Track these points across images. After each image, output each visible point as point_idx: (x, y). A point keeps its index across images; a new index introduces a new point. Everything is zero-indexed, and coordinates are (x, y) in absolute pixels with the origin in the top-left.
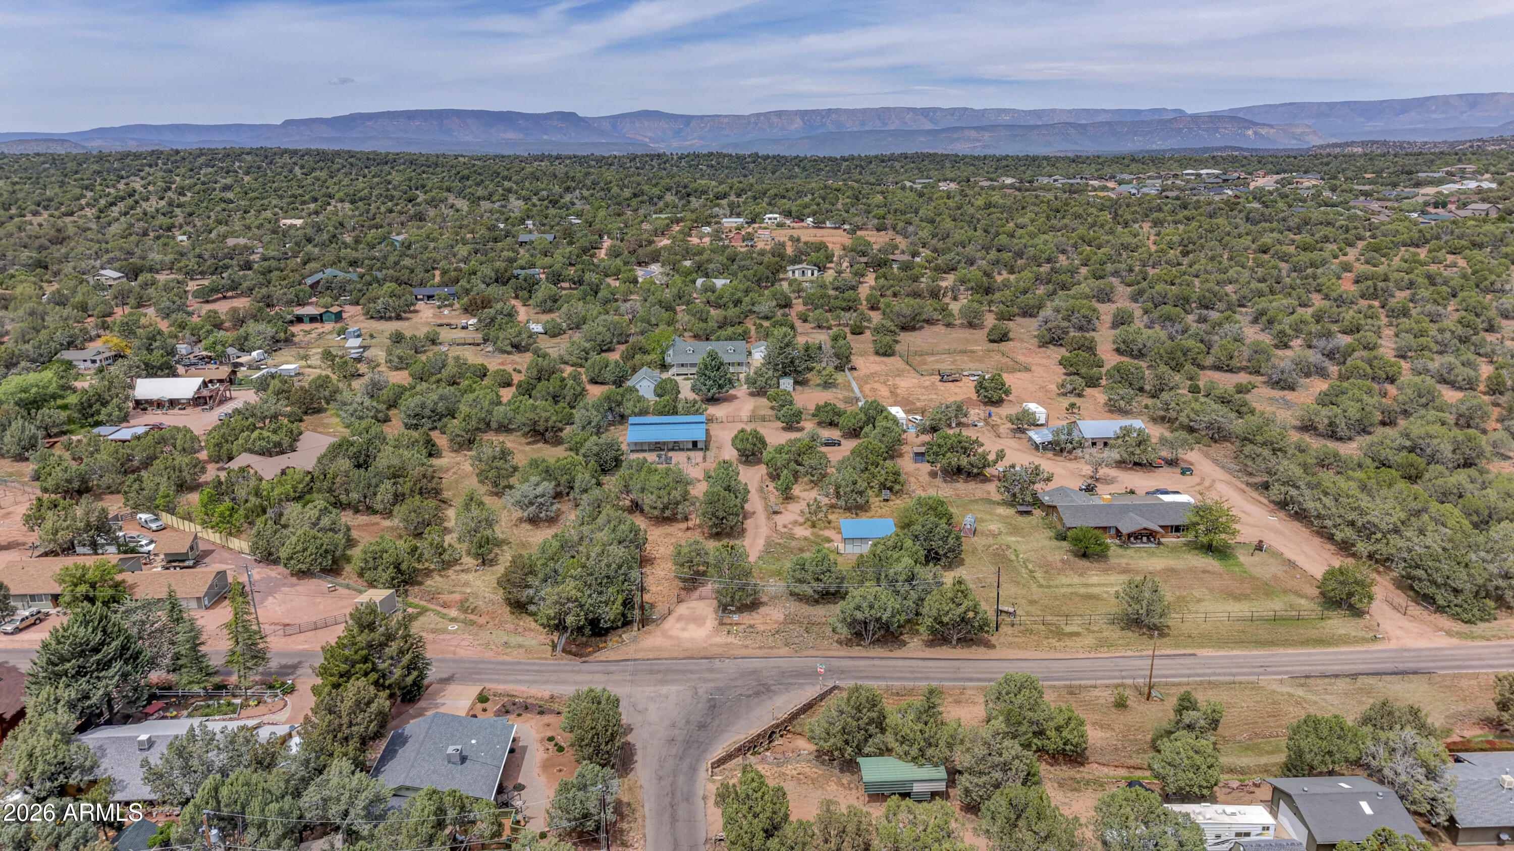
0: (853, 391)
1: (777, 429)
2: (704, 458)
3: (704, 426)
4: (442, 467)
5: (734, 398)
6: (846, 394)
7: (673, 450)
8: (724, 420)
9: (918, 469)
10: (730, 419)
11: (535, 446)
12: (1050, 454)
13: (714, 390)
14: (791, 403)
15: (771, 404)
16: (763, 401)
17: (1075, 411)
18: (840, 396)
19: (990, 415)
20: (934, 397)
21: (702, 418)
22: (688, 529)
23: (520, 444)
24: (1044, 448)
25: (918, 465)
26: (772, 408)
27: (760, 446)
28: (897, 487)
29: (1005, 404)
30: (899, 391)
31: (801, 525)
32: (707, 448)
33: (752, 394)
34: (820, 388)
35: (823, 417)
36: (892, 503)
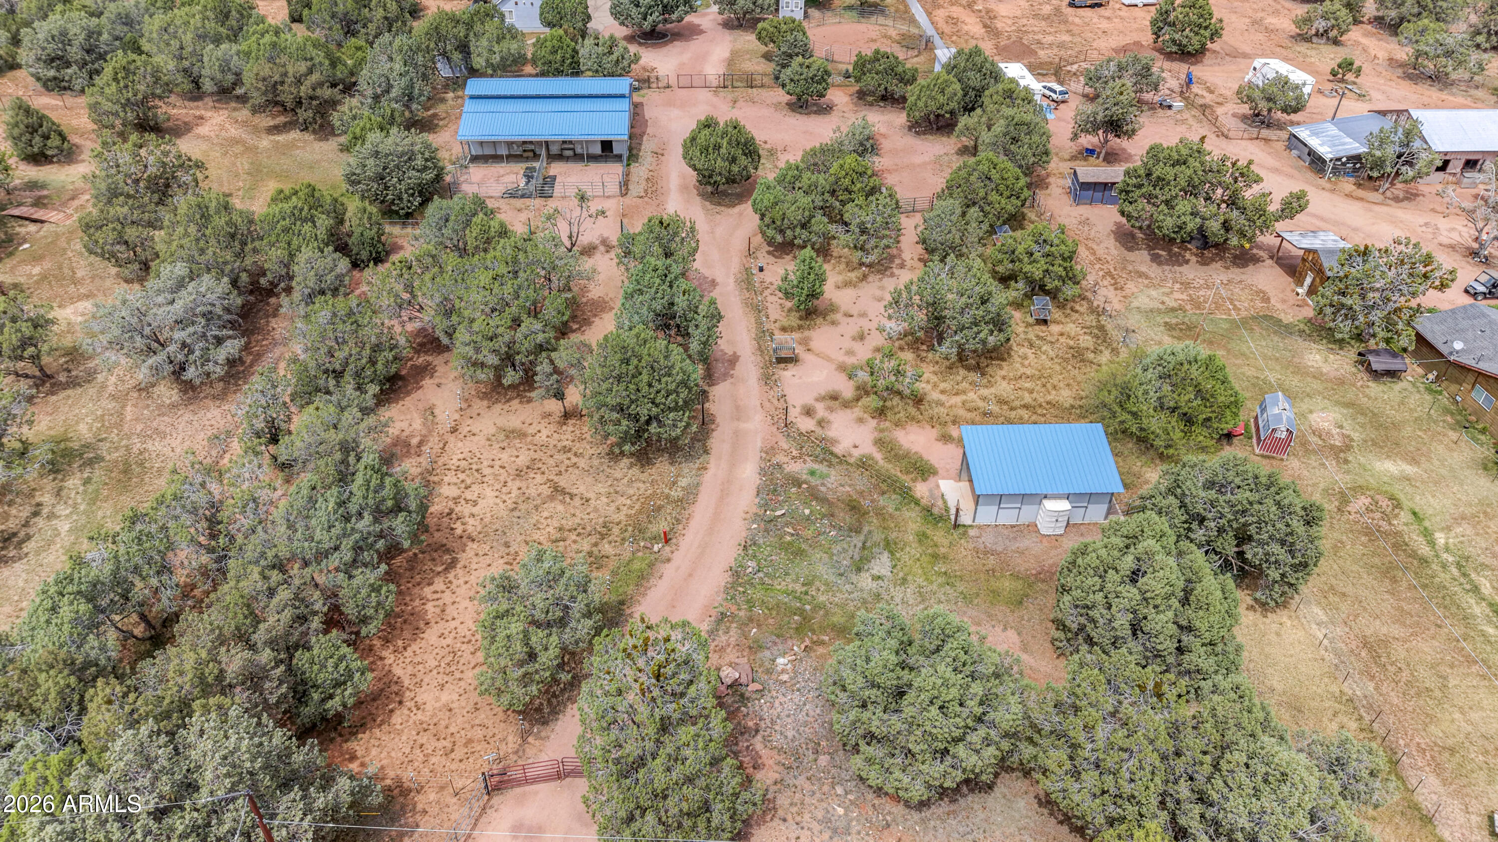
0: (913, 21)
1: (777, 106)
2: (625, 186)
3: (624, 105)
4: (61, 190)
5: (695, 31)
6: (904, 28)
7: (560, 157)
8: (673, 81)
9: (1085, 222)
10: (684, 81)
11: (280, 138)
12: (1348, 184)
13: (655, 16)
14: (806, 52)
15: (764, 49)
16: (748, 40)
17: (1350, 77)
18: (893, 33)
19: (1189, 81)
20: (1066, 38)
21: (621, 85)
22: (567, 415)
23: (256, 130)
24: (1336, 171)
25: (1085, 211)
26: (767, 57)
27: (743, 161)
28: (1069, 291)
29: (1208, 59)
30: (999, 25)
31: (846, 405)
32: (633, 156)
33: (727, 25)
34: (854, 14)
35: (870, 81)
36: (1055, 328)
